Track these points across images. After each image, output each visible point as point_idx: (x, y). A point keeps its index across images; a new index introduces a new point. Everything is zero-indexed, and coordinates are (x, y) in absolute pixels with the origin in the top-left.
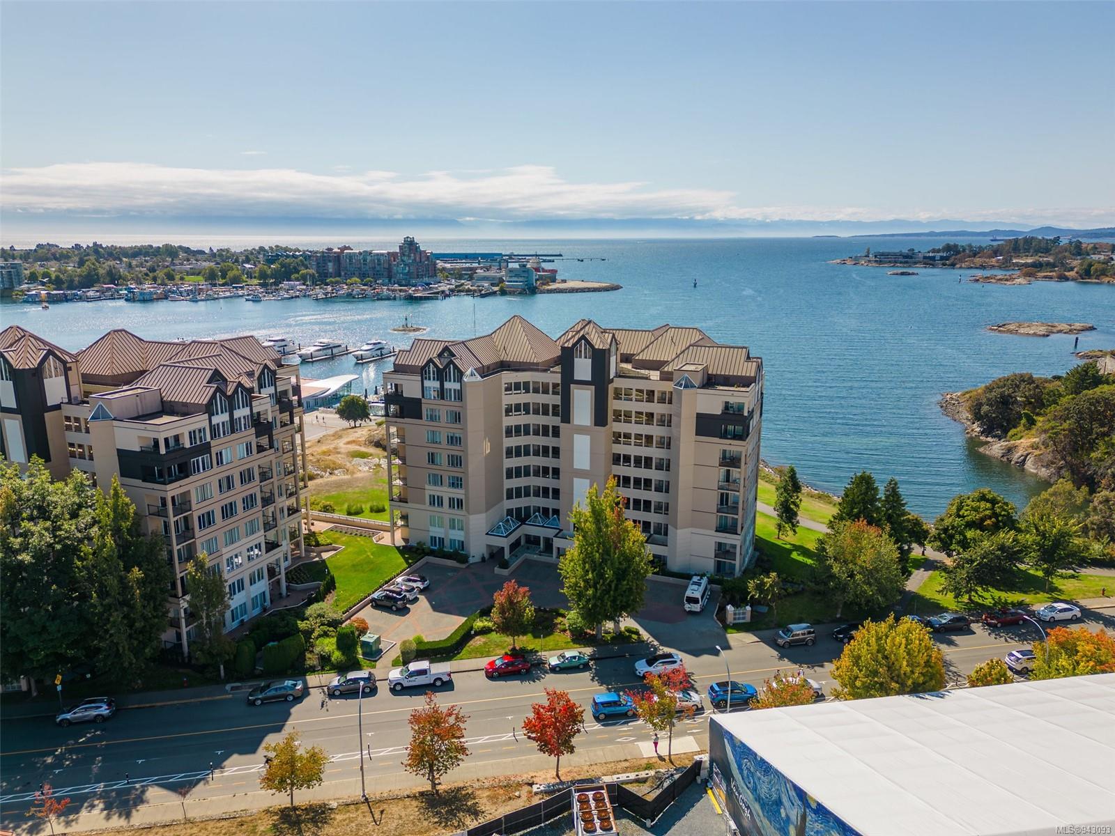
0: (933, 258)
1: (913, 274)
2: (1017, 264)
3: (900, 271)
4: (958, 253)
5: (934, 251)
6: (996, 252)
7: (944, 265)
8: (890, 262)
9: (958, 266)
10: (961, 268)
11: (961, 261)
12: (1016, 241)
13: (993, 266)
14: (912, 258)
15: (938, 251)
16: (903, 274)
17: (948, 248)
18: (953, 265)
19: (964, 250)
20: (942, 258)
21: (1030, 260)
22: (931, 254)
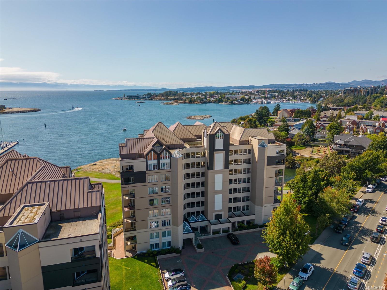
0: (145, 97)
1: (144, 102)
2: (169, 99)
3: (140, 101)
4: (152, 96)
5: (145, 95)
6: (162, 95)
7: (149, 99)
8: (133, 99)
9: (153, 100)
10: (154, 100)
11: (154, 98)
12: (167, 92)
13: (163, 100)
14: (139, 97)
15: (146, 95)
16: (141, 102)
17: (149, 94)
18: (152, 99)
19: (153, 95)
20: (148, 97)
21: (173, 98)
22: (145, 96)
